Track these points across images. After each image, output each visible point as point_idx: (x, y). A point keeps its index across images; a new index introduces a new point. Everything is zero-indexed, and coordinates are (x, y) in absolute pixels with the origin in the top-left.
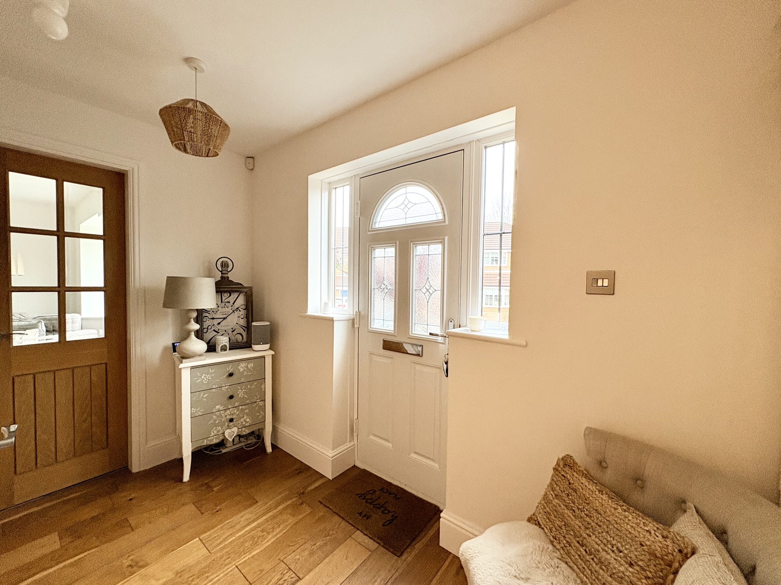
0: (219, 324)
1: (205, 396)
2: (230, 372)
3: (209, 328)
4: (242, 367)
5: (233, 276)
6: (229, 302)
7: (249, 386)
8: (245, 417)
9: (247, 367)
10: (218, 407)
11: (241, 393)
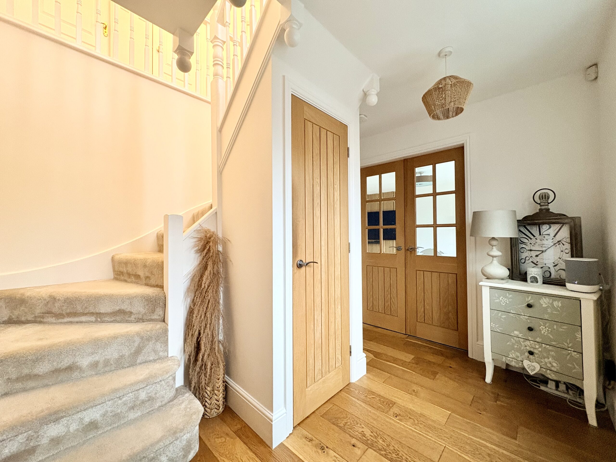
0: (537, 256)
1: (503, 317)
2: (529, 303)
3: (527, 259)
4: (544, 302)
5: (554, 208)
6: (549, 235)
7: (555, 327)
8: (550, 359)
9: (552, 304)
10: (516, 333)
11: (544, 330)
